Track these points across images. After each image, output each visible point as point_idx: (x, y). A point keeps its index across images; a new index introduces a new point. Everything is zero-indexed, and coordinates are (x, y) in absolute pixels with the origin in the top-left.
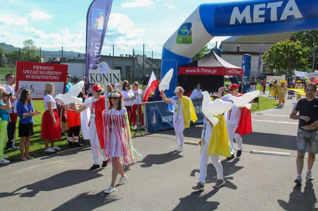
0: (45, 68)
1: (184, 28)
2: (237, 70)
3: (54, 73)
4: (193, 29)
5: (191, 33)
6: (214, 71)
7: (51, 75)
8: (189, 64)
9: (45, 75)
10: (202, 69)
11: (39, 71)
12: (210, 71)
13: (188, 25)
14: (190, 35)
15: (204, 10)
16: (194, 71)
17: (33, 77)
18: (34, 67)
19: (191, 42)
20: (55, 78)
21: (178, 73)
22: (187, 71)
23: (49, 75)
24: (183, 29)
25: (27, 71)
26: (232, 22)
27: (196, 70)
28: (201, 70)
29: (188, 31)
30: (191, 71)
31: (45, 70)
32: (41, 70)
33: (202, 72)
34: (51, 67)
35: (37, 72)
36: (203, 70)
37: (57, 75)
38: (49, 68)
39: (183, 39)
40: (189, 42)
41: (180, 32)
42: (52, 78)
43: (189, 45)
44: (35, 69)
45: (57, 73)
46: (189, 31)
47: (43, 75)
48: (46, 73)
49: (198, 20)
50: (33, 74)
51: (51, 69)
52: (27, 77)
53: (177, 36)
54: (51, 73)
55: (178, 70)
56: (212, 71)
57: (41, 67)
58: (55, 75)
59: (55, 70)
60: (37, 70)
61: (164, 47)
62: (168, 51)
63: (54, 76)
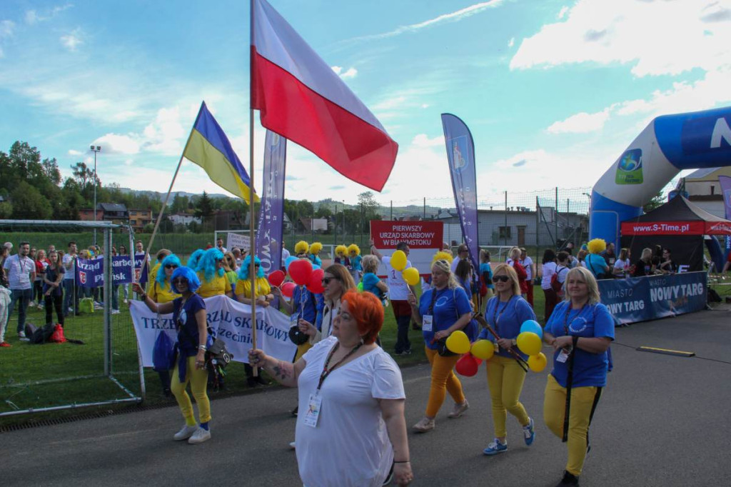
0: (409, 228)
1: (627, 157)
2: (726, 226)
3: (422, 235)
4: (643, 158)
5: (640, 166)
6: (685, 228)
7: (419, 239)
8: (637, 217)
9: (410, 239)
10: (663, 225)
11: (400, 232)
12: (676, 228)
13: (634, 153)
14: (639, 170)
15: (663, 126)
16: (648, 229)
17: (393, 243)
18: (394, 227)
19: (642, 181)
20: (424, 242)
21: (620, 234)
22: (636, 229)
23: (414, 238)
24: (627, 160)
25: (385, 235)
26: (715, 143)
27: (652, 228)
28: (661, 227)
29: (635, 162)
30: (642, 229)
31: (409, 232)
32: (403, 232)
33: (663, 229)
34: (417, 227)
35: (398, 235)
36: (665, 227)
37: (428, 238)
38: (415, 228)
39: (628, 176)
40: (638, 181)
41: (621, 164)
42: (421, 242)
43: (639, 185)
44: (395, 231)
45: (427, 235)
46: (638, 162)
47: (406, 238)
48: (410, 235)
49: (653, 143)
50: (393, 238)
51: (418, 229)
52: (386, 243)
53: (616, 172)
54: (419, 235)
55: (620, 228)
56: (680, 228)
57: (403, 228)
58: (425, 239)
59: (424, 230)
60: (398, 232)
61: (594, 192)
62: (602, 197)
63: (422, 239)
